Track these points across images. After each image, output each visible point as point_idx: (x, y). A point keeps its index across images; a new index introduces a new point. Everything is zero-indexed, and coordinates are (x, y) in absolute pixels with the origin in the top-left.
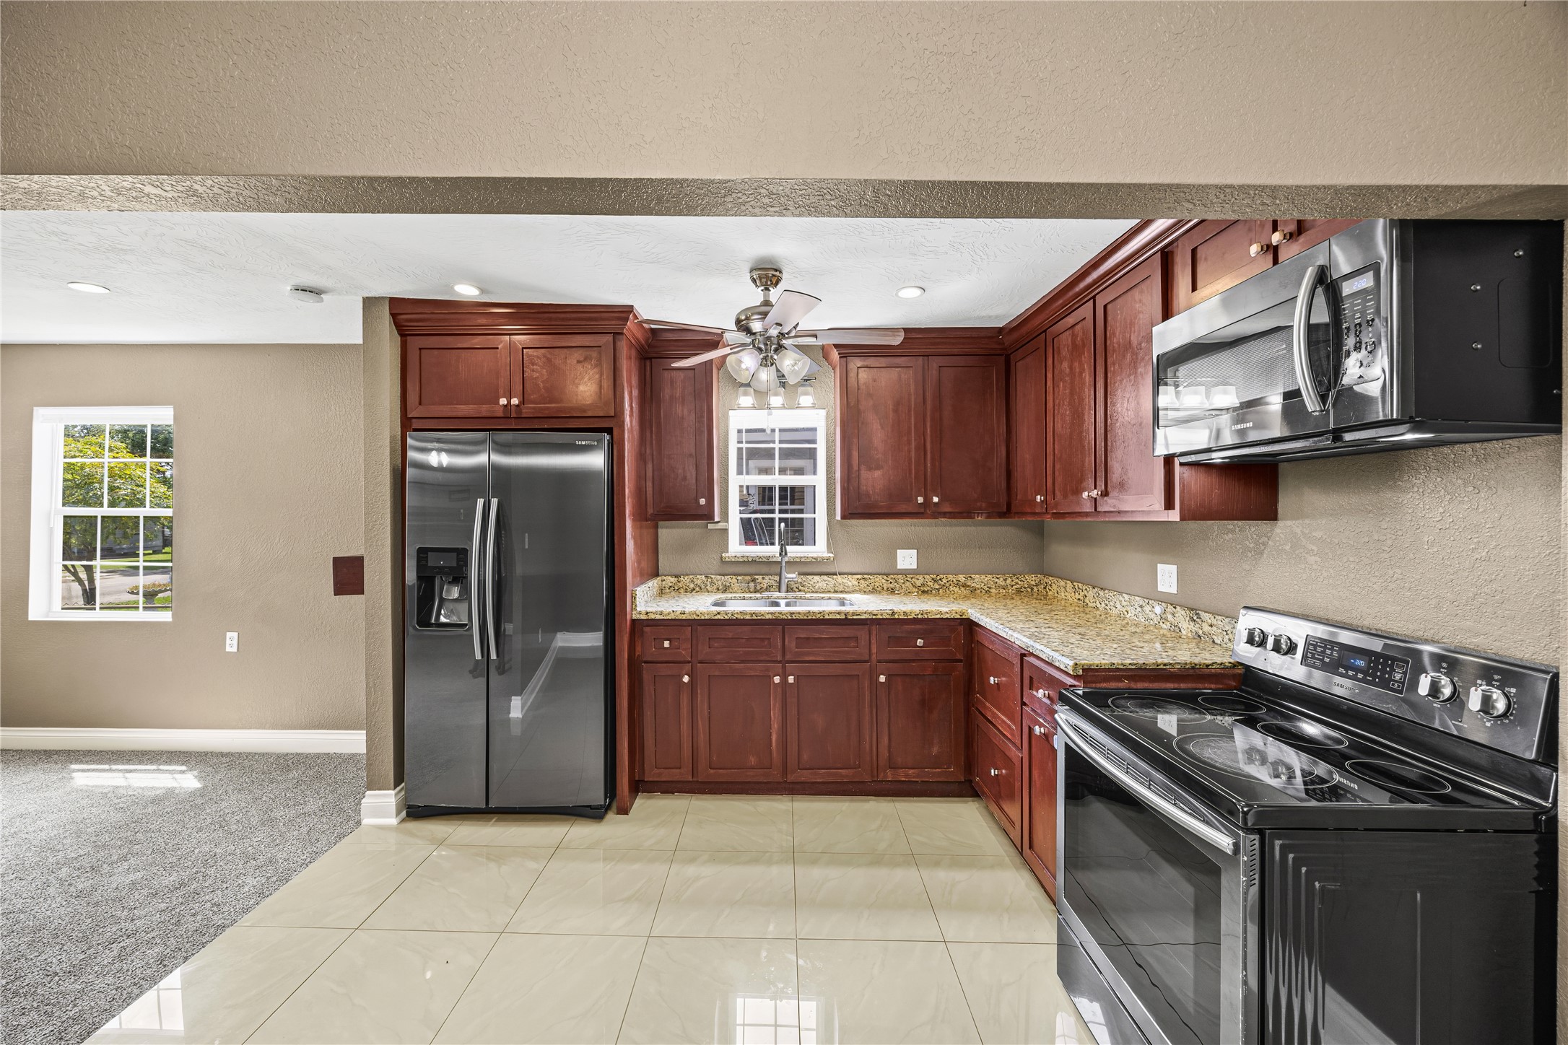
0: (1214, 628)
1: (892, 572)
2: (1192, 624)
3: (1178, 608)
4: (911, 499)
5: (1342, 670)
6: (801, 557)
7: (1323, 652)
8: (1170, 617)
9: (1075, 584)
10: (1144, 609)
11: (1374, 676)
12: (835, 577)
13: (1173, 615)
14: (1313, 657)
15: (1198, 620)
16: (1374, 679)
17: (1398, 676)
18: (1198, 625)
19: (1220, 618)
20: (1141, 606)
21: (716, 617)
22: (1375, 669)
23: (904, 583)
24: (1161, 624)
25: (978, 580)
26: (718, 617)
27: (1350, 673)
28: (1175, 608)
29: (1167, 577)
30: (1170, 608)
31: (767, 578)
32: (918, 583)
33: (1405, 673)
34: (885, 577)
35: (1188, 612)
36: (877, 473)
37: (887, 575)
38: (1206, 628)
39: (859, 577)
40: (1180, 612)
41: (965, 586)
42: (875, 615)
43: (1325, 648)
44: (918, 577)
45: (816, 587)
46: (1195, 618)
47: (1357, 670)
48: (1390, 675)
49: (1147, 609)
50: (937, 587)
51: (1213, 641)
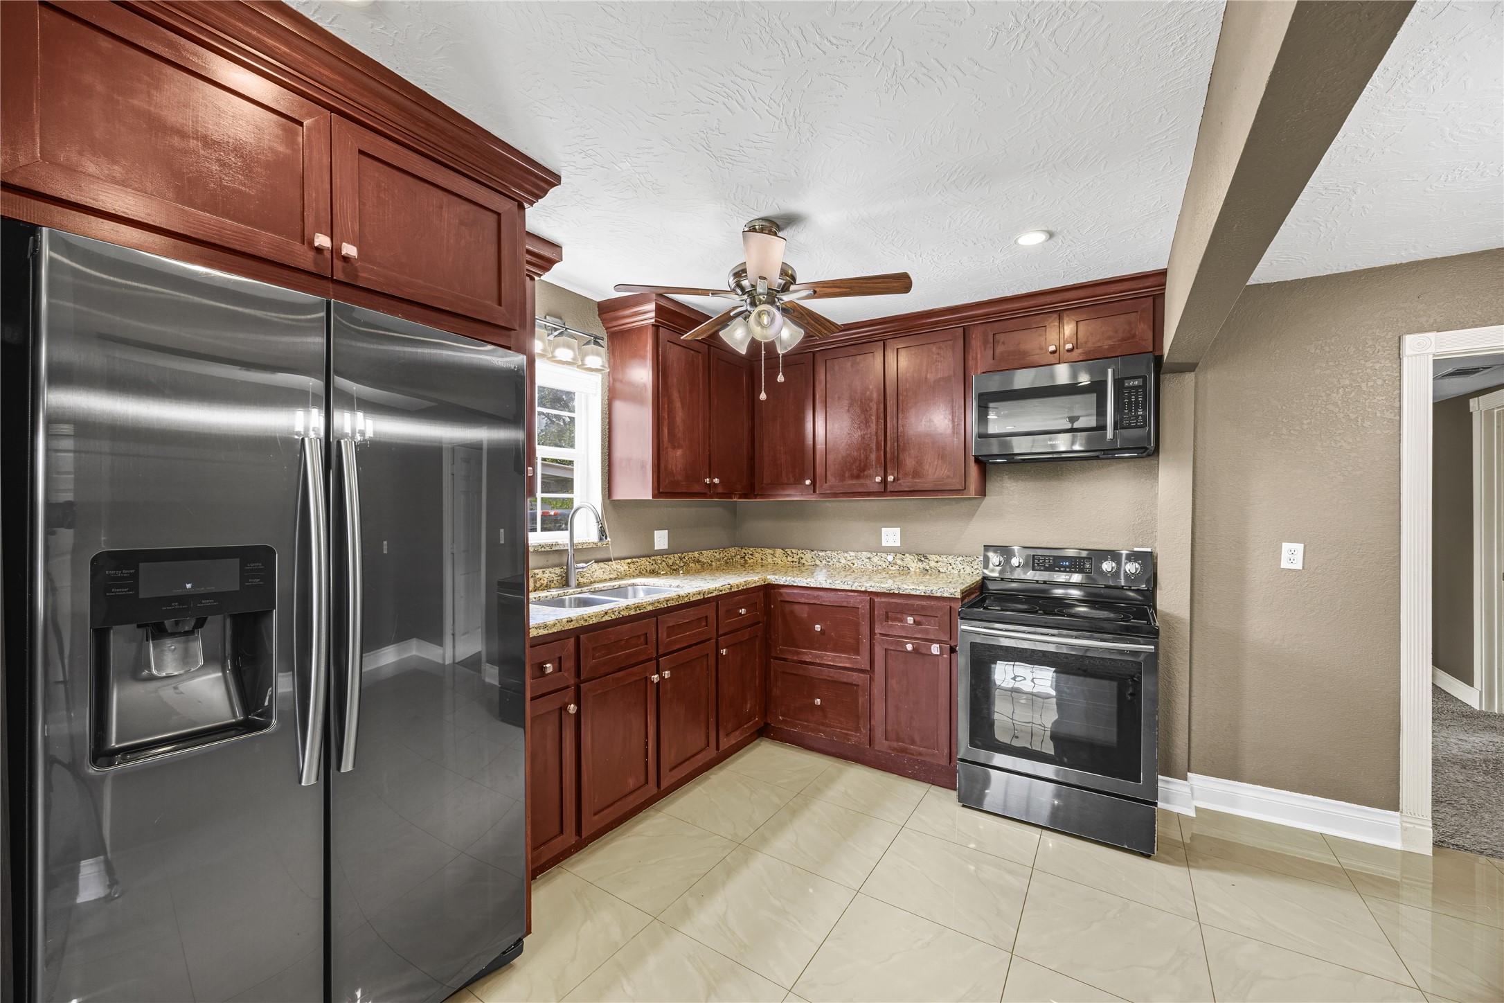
0: (939, 563)
1: (651, 554)
2: (920, 563)
3: (907, 555)
4: (699, 480)
5: (1056, 569)
6: (583, 543)
7: (1044, 562)
8: (899, 562)
9: (786, 550)
10: (872, 560)
11: (1075, 568)
12: (610, 563)
13: (902, 560)
14: (1038, 565)
15: (926, 560)
16: (1076, 570)
17: (1088, 566)
18: (925, 563)
19: (945, 556)
20: (869, 558)
21: (604, 620)
22: (1075, 565)
23: (661, 564)
24: (890, 567)
25: (707, 555)
26: (607, 618)
27: (1062, 569)
28: (904, 555)
29: (891, 536)
30: (899, 556)
31: (547, 571)
32: (671, 562)
33: (1091, 564)
34: (648, 559)
35: (916, 556)
36: (679, 452)
37: (649, 556)
38: (933, 564)
39: (629, 561)
40: (908, 558)
41: (699, 561)
42: (721, 591)
43: (1045, 560)
44: (670, 557)
45: (595, 576)
46: (923, 559)
47: (1066, 567)
48: (1083, 565)
49: (875, 559)
50: (682, 564)
51: (939, 571)
